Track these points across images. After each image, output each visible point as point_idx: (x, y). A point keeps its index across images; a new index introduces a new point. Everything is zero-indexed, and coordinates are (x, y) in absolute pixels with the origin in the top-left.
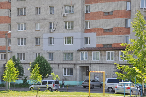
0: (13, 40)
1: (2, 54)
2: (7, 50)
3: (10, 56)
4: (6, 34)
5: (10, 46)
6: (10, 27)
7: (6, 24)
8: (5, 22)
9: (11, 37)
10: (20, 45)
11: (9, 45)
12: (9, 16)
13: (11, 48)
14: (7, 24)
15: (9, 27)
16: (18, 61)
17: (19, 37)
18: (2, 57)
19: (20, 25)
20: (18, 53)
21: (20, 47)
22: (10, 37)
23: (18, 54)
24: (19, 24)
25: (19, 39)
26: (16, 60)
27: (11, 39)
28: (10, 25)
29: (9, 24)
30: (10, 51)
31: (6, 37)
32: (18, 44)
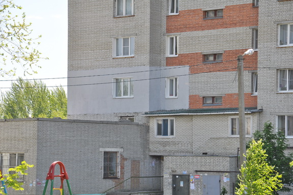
0: (266, 77)
1: (232, 119)
2: (242, 105)
3: (255, 125)
4: (239, 60)
5: (256, 94)
6: (257, 37)
7: (245, 28)
8: (241, 24)
9: (259, 66)
10: (287, 91)
11: (253, 91)
12: (253, 4)
13: (258, 101)
14: (248, 28)
15: (253, 38)
16: (279, 139)
17: (282, 67)
18: (233, 128)
19: (286, 30)
20: (279, 116)
21: (285, 98)
22: (256, 68)
23: (282, 118)
24: (284, 27)
25: (282, 71)
26: (273, 137)
27: (260, 72)
28: (257, 31)
29: (253, 27)
30: (256, 108)
31: (239, 69)
32: (279, 88)
